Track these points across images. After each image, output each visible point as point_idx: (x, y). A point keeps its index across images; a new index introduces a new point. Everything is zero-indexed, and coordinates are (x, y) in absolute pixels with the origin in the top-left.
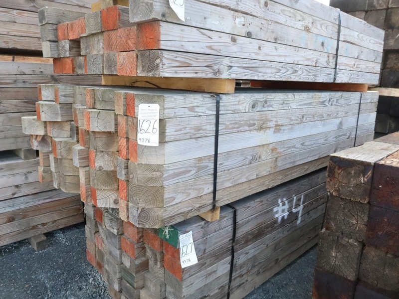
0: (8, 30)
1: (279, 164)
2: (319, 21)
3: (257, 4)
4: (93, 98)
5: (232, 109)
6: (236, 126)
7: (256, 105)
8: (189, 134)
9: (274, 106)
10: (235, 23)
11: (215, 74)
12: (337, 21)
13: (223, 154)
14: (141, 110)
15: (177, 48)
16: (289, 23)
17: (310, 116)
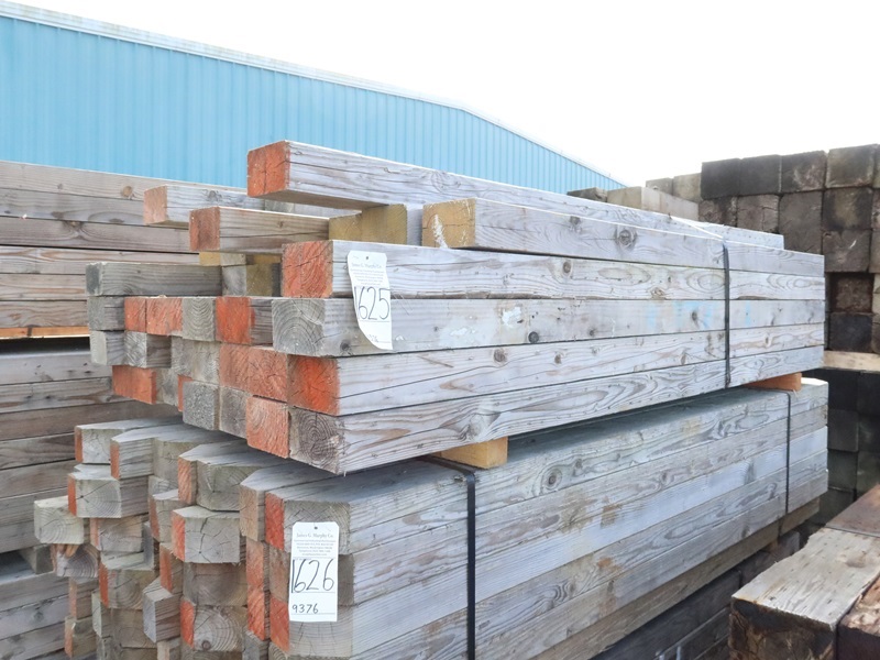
0: (22, 291)
1: (618, 593)
2: (682, 272)
3: (547, 272)
4: (193, 481)
5: (504, 497)
6: (516, 531)
7: (558, 476)
8: (408, 575)
9: (598, 469)
10: (502, 323)
11: (462, 436)
12: (721, 262)
13: (488, 602)
14: (298, 536)
15: (376, 404)
16: (617, 294)
17: (681, 470)
